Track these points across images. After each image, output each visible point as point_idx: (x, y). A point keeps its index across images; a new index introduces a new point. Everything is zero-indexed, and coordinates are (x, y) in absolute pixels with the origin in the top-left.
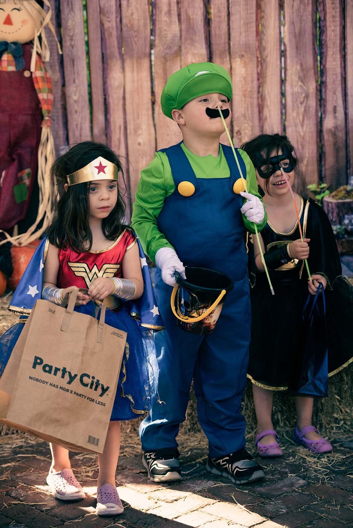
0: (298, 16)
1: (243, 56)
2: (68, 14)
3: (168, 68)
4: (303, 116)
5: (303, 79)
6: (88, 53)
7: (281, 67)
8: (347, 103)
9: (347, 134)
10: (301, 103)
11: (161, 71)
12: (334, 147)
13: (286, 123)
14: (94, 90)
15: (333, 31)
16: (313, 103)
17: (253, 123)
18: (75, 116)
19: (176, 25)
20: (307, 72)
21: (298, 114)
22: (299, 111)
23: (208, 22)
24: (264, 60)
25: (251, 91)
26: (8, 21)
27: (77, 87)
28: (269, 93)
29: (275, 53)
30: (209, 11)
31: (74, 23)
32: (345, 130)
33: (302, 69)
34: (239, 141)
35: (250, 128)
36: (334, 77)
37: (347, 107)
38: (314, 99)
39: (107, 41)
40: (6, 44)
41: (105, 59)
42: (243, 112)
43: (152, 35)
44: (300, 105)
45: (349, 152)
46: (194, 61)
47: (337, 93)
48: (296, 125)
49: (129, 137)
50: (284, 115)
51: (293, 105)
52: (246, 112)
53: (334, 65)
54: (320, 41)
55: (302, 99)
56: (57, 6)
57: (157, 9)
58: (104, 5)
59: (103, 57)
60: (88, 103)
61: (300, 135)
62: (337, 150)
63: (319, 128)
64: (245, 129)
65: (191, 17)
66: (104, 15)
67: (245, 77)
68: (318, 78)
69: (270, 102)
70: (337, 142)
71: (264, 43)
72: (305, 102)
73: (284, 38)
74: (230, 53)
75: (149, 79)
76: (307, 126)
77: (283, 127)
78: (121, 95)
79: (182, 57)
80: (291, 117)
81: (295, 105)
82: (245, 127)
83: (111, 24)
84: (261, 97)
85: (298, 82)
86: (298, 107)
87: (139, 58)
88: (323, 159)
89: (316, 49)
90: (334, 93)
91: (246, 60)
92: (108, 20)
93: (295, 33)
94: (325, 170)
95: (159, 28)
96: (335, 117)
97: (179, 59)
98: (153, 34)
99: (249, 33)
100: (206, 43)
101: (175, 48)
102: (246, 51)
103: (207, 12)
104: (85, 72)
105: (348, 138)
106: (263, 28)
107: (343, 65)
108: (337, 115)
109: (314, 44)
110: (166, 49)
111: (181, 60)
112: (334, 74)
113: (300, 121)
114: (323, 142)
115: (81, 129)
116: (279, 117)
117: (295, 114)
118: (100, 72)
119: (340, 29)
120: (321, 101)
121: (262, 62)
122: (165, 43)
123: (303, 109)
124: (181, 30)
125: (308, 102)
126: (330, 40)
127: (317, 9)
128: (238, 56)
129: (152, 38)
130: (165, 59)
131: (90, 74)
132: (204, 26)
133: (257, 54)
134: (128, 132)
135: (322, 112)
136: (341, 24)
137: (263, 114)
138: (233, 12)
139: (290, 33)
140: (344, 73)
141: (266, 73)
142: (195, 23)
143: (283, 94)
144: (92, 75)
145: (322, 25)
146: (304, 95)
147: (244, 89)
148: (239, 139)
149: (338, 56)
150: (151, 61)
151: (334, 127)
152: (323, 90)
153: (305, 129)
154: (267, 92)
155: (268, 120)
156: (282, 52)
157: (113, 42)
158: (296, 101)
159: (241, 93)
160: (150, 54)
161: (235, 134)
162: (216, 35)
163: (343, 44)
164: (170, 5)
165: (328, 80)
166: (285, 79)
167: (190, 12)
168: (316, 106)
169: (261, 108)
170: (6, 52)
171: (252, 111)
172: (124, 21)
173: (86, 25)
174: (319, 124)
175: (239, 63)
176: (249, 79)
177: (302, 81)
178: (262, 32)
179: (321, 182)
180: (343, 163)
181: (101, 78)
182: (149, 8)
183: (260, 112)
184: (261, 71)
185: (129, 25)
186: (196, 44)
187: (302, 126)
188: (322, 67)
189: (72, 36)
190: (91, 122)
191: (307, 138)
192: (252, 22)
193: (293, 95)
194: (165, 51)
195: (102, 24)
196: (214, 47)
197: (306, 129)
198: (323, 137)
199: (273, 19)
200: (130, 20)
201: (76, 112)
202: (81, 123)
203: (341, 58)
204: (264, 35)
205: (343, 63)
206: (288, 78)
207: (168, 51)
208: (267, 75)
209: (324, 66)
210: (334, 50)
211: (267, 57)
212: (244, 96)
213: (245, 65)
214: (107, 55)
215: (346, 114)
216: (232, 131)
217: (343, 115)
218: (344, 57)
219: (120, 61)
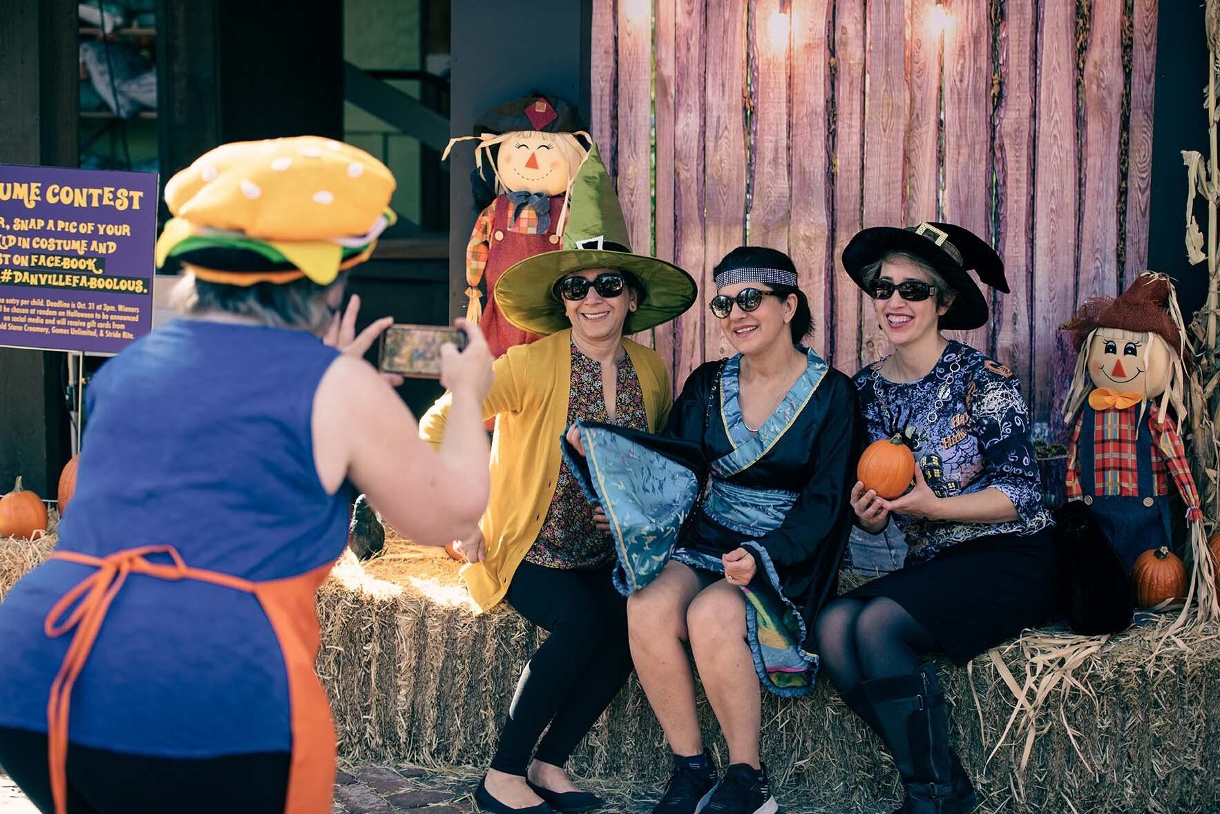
0: (965, 176)
2: (629, 157)
3: (769, 242)
6: (654, 214)
8: (1034, 312)
9: (1031, 357)
15: (1016, 202)
19: (784, 179)
23: (831, 177)
26: (532, 163)
30: (834, 163)
31: (636, 170)
32: (1029, 351)
34: (869, 356)
36: (1016, 271)
37: (1034, 316)
39: (683, 197)
40: (527, 195)
41: (678, 224)
43: (748, 192)
45: (1034, 385)
46: (808, 234)
47: (1018, 295)
49: (707, 340)
53: (1016, 252)
54: (997, 215)
56: (614, 145)
57: (758, 155)
58: (682, 146)
59: (675, 221)
63: (991, 345)
64: (880, 339)
65: (807, 170)
66: (681, 160)
70: (1016, 367)
71: (913, 214)
73: (942, 208)
78: (700, 277)
79: (791, 228)
82: (880, 335)
83: (690, 174)
87: (729, 225)
89: (990, 228)
90: (1015, 295)
92: (686, 168)
93: (960, 201)
95: (759, 183)
96: (1016, 331)
97: (786, 229)
98: (750, 191)
99: (891, 196)
100: (828, 208)
101: (782, 214)
103: (831, 164)
104: (648, 242)
105: (1033, 364)
106: (912, 190)
107: (1030, 254)
108: (1018, 327)
109: (987, 219)
110: (768, 214)
111: (789, 231)
112: (1015, 267)
118: (671, 243)
119: (1027, 199)
120: (995, 306)
122: (767, 206)
124: (791, 188)
126: (1010, 214)
127: (993, 168)
129: (748, 196)
131: (655, 243)
132: (825, 184)
134: (707, 332)
135: (995, 322)
136: (1028, 193)
138: (869, 166)
139: (951, 201)
140: (1030, 265)
142: (812, 178)
144: (658, 246)
145: (999, 192)
148: (869, 352)
149: (1022, 240)
150: (745, 230)
151: (1012, 346)
157: (691, 200)
160: (745, 220)
161: (864, 345)
162: (842, 196)
163: (1031, 222)
164: (776, 150)
167: (806, 163)
170: (527, 207)
172: (709, 171)
173: (653, 174)
174: (991, 340)
178: (911, 197)
181: (671, 251)
182: (746, 154)
185: (715, 176)
186: (812, 210)
189: (633, 189)
192: (897, 181)
194: (766, 217)
195: (677, 173)
196: (839, 215)
199: (927, 178)
200: (718, 170)
203: (1026, 243)
204: (915, 201)
205: (1030, 250)
207: (771, 217)
210: (1017, 231)
214: (681, 218)
215: (1032, 327)
216: (860, 340)
217: (1028, 328)
218: (1031, 242)
219: (700, 228)
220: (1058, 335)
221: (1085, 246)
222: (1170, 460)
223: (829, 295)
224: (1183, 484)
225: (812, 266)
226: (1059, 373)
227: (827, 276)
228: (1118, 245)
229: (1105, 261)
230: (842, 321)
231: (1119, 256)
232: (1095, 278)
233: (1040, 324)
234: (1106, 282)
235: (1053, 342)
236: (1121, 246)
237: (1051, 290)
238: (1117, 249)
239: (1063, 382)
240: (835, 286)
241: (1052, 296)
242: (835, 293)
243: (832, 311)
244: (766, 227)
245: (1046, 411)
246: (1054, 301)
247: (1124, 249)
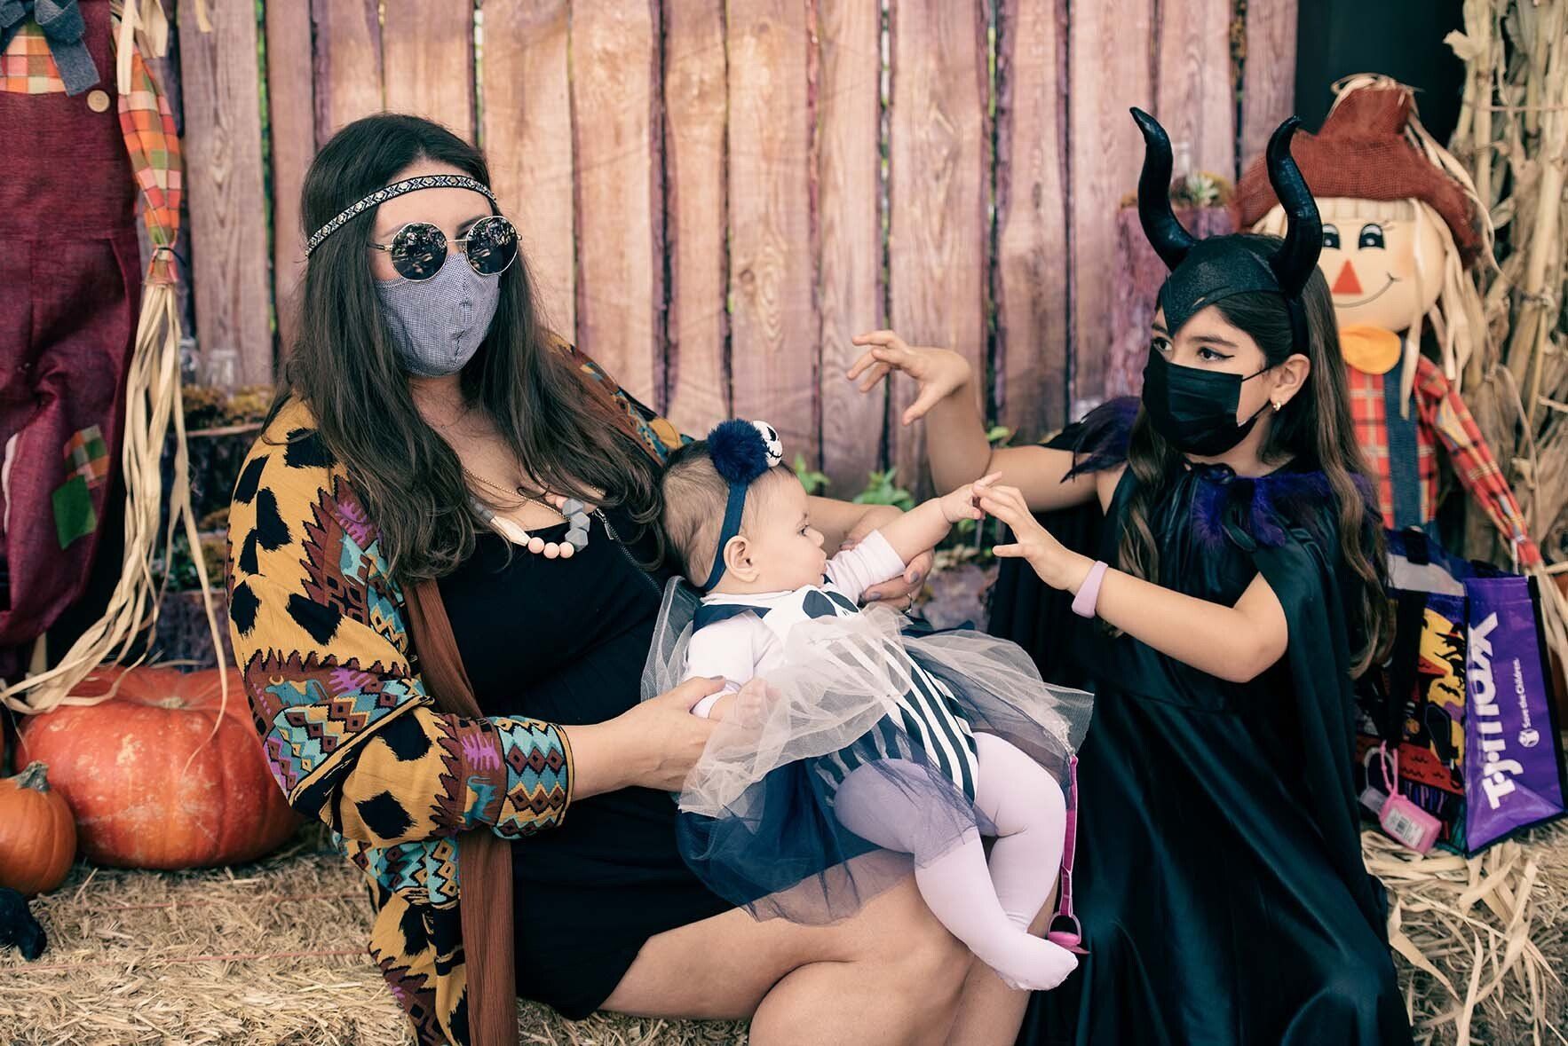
1: (764, 28)
3: (527, 69)
4: (943, 217)
5: (943, 101)
6: (263, 24)
7: (881, 63)
8: (1072, 176)
9: (1069, 270)
10: (937, 178)
11: (504, 81)
12: (1034, 312)
13: (893, 241)
14: (282, 148)
16: (971, 174)
17: (790, 241)
18: (219, 236)
20: (956, 77)
21: (927, 210)
22: (932, 203)
24: (830, 42)
25: (785, 141)
27: (224, 141)
28: (840, 148)
29: (864, 18)
32: (1063, 258)
33: (943, 71)
34: (746, 300)
35: (781, 261)
36: (1038, 93)
37: (1071, 185)
38: (976, 164)
41: (320, 43)
42: (762, 209)
44: (933, 183)
45: (1075, 328)
46: (610, 47)
47: (1044, 144)
48: (920, 247)
50: (885, 214)
51: (914, 182)
52: (772, 209)
53: (1037, 57)
55: (940, 165)
59: (314, 37)
60: (261, 189)
61: (932, 278)
62: (1040, 321)
63: (989, 252)
64: (767, 264)
67: (771, 96)
68: (988, 99)
69: (845, 174)
70: (1038, 296)
72: (949, 172)
74: (724, 20)
75: (466, 107)
76: (953, 248)
77: (881, 253)
79: (574, 35)
80: (907, 221)
81: (919, 182)
82: (768, 255)
84: (818, 161)
85: (929, 108)
86: (928, 189)
87: (436, 38)
88: (999, 350)
89: (985, 7)
90: (1037, 144)
91: (775, 41)
94: (1005, 384)
96: (1038, 219)
97: (564, 38)
101: (553, 6)
102: (771, 15)
104: (252, 88)
105: (1072, 284)
107: (1062, 57)
108: (1042, 211)
110: (521, 7)
111: (570, 41)
112: (1035, 86)
113: (931, 233)
114: (998, 299)
115: (237, 281)
116: (870, 222)
117: (917, 212)
118: (304, 88)
120: (997, 170)
121: (824, 46)
123: (941, 196)
125: (958, 174)
128: (748, 29)
130: (519, 43)
131: (268, 91)
133: (806, 22)
135: (998, 204)
137: (821, 211)
140: (1063, 80)
141: (834, 82)
143: (883, 150)
144: (276, 96)
146: (945, 152)
147: (765, 134)
148: (746, 294)
149: (1050, 30)
150: (472, 47)
151: (1034, 251)
152: (1003, 134)
153: (946, 257)
154: (835, 143)
155: (838, 233)
156: (884, 14)
158: (922, 172)
159: (756, 149)
160: (472, 25)
161: (735, 280)
165: (1017, 105)
166: (891, 103)
168: (982, 184)
169: (816, 195)
170: (24, 29)
171: (790, 205)
174: (988, 243)
175: (751, 52)
176: (784, 101)
177: (940, 108)
179: (991, 423)
180: (1057, 360)
181: (307, 104)
183: (814, 206)
184: (818, 76)
187: (939, 248)
188: (1001, 63)
190: (272, 255)
191: (953, 287)
193: (912, 149)
194: (519, 16)
196: (676, 1)
197: (951, 257)
198: (1001, 282)
201: (222, 222)
202: (238, 261)
203: (1057, 35)
205: (1062, 49)
206: (898, 99)
207: (528, 15)
208: (838, 88)
209: (1007, 61)
210: (1039, 10)
211: (838, 30)
212: (767, 156)
213: (772, 59)
214: (327, 28)
215: (1068, 209)
216: (726, 270)
217: (1060, 213)
218: (1065, 33)
219: (371, 49)
220: (1121, 221)
221: (1170, 33)
222: (1464, 449)
223: (658, 179)
224: (1493, 495)
225: (621, 118)
226: (1123, 295)
227: (654, 136)
228: (1231, 25)
229: (1204, 60)
230: (687, 232)
231: (1233, 47)
232: (1189, 96)
233: (1084, 202)
234: (1207, 103)
235: (1110, 235)
236: (1238, 26)
237: (1104, 128)
238: (1230, 34)
239: (1130, 314)
240: (670, 159)
241: (1106, 138)
242: (670, 173)
243: (665, 213)
244: (518, 38)
245: (1098, 378)
246: (1112, 150)
247: (1242, 32)
